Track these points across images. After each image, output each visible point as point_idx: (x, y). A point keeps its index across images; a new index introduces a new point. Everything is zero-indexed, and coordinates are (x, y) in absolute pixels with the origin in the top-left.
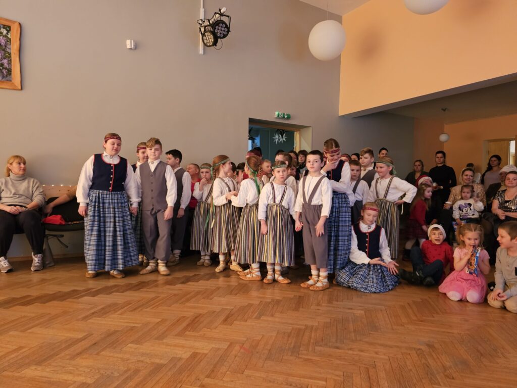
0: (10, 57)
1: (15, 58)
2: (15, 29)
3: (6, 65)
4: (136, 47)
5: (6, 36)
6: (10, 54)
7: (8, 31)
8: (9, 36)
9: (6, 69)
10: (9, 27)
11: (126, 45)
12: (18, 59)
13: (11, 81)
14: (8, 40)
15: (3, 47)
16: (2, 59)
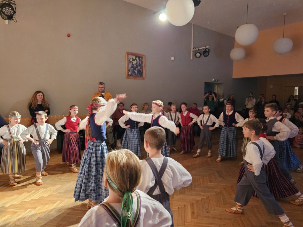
0: (142, 68)
1: (143, 68)
2: (144, 57)
3: (141, 71)
5: (141, 61)
6: (142, 67)
7: (142, 59)
9: (141, 72)
10: (142, 57)
11: (171, 59)
13: (142, 76)
14: (142, 62)
15: (140, 65)
16: (140, 69)
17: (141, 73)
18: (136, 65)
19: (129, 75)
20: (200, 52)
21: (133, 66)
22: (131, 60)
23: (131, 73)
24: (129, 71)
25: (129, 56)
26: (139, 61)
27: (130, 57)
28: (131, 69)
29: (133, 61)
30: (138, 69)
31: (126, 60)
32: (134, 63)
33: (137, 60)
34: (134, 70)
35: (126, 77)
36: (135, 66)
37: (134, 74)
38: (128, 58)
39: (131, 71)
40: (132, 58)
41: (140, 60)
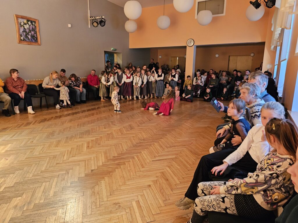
0: (36, 33)
1: (38, 33)
2: (37, 22)
3: (35, 36)
7: (35, 23)
8: (35, 25)
12: (39, 34)
13: (37, 42)
14: (35, 27)
15: (34, 30)
17: (35, 38)
18: (29, 30)
19: (21, 40)
20: (96, 21)
21: (25, 31)
22: (22, 24)
23: (24, 38)
24: (21, 36)
25: (18, 19)
26: (31, 25)
27: (20, 20)
28: (23, 34)
29: (24, 25)
30: (32, 34)
31: (16, 24)
32: (26, 28)
33: (29, 24)
34: (27, 35)
35: (18, 42)
36: (27, 31)
37: (27, 40)
38: (18, 22)
39: (23, 35)
40: (24, 22)
41: (33, 25)
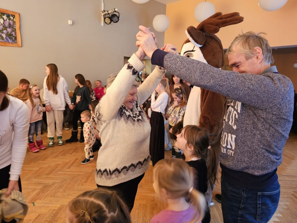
2: (17, 16)
3: (14, 35)
4: (73, 24)
5: (13, 20)
6: (15, 29)
10: (14, 16)
11: (68, 23)
12: (19, 31)
15: (11, 26)
16: (11, 32)
20: (109, 16)
33: (3, 19)
41: (10, 19)
